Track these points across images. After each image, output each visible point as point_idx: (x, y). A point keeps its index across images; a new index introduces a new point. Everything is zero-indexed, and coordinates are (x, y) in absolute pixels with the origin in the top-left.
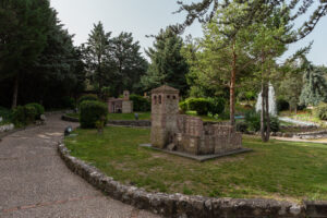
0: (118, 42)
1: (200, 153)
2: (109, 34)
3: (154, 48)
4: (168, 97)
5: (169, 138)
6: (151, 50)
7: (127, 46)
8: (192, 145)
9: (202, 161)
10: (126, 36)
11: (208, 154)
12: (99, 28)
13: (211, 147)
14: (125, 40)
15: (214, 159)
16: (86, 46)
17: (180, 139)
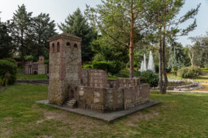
0: (38, 20)
1: (107, 110)
2: (30, 14)
3: (65, 24)
4: (68, 44)
5: (69, 92)
6: (63, 25)
7: (45, 23)
8: (96, 100)
9: (111, 122)
10: (44, 16)
11: (117, 110)
12: (22, 9)
13: (119, 102)
14: (44, 19)
15: (125, 117)
16: (11, 22)
17: (81, 93)
